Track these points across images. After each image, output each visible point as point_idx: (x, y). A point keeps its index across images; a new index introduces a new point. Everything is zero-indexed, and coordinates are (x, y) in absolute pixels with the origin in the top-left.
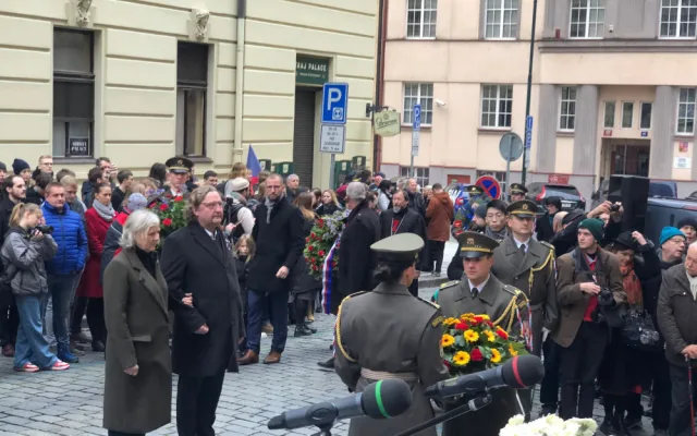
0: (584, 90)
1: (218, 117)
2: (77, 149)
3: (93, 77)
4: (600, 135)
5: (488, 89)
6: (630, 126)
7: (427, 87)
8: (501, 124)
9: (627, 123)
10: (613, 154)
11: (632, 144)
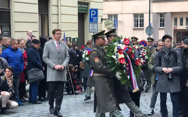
0: (167, 14)
1: (53, 23)
2: (5, 34)
3: (10, 9)
4: (173, 28)
5: (136, 15)
6: (182, 25)
7: (116, 16)
8: (140, 26)
9: (182, 24)
10: (177, 35)
11: (184, 31)
